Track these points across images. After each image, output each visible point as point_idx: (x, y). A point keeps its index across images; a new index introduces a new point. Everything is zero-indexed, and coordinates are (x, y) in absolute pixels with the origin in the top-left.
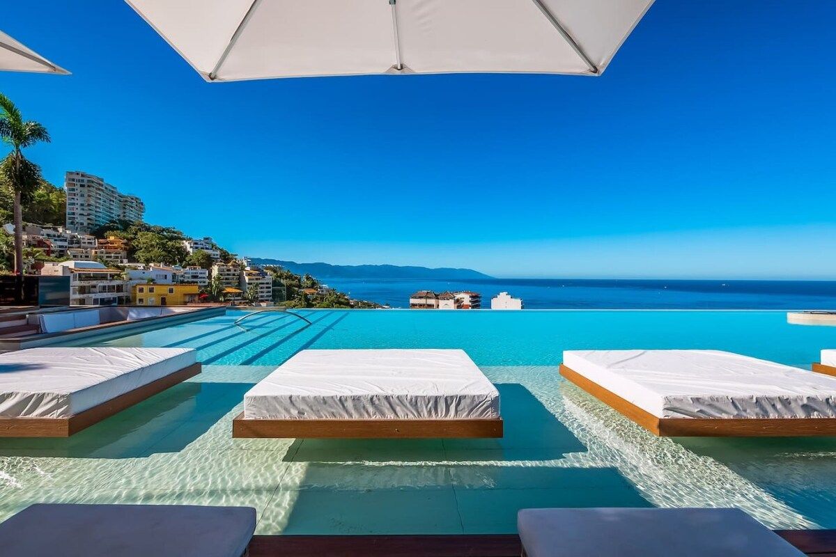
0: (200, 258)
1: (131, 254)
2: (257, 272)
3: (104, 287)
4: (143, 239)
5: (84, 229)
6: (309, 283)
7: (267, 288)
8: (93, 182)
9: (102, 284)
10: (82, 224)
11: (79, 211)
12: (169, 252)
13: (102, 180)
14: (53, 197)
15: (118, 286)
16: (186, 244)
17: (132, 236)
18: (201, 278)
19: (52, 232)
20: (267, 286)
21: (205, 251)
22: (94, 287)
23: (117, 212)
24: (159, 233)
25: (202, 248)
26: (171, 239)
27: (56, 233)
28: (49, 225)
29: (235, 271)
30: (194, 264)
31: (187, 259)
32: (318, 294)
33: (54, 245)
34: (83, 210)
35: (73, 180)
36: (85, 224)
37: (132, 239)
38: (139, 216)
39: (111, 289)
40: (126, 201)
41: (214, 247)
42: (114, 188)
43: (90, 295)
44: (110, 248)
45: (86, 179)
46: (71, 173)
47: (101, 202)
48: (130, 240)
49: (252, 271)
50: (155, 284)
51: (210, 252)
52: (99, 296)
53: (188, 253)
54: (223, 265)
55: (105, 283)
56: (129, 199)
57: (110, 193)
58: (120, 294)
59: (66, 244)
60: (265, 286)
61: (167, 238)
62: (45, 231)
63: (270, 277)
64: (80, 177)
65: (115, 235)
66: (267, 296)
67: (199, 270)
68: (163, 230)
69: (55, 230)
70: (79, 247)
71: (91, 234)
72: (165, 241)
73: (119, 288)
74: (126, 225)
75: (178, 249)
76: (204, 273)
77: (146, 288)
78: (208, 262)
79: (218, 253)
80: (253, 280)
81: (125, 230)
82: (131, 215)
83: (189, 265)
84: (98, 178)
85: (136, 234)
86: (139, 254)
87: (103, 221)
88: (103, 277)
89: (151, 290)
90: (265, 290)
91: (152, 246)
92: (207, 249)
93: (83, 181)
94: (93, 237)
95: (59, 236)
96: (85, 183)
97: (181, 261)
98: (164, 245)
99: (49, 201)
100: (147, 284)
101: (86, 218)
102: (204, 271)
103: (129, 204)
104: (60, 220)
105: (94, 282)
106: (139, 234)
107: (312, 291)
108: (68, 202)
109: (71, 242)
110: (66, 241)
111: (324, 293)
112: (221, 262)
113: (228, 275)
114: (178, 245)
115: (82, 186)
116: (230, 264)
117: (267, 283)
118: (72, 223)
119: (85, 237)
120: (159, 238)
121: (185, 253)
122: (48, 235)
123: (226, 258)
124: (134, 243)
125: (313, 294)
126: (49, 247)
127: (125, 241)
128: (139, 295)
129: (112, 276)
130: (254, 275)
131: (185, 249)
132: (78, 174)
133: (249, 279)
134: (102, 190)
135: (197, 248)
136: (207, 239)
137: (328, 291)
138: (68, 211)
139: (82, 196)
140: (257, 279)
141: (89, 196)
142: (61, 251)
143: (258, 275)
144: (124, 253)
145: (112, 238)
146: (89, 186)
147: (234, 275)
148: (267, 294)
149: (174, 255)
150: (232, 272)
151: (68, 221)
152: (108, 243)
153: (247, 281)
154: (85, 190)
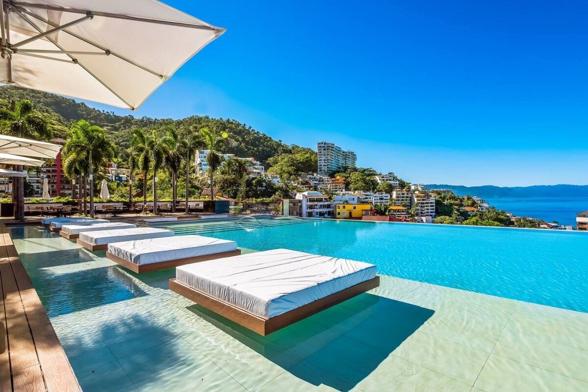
0: (385, 186)
1: (347, 186)
2: (423, 195)
3: (321, 205)
4: (354, 176)
5: (326, 173)
6: (470, 202)
7: (431, 206)
8: (329, 146)
9: (320, 204)
10: (325, 170)
11: (323, 164)
12: (367, 184)
13: (334, 145)
14: (313, 157)
15: (328, 205)
16: (377, 178)
17: (348, 175)
18: (385, 199)
19: (312, 176)
20: (431, 205)
21: (389, 182)
22: (316, 205)
23: (342, 162)
24: (362, 172)
25: (387, 180)
26: (368, 176)
27: (313, 177)
28: (311, 173)
29: (408, 194)
30: (381, 191)
31: (378, 187)
32: (478, 211)
33: (312, 183)
34: (325, 163)
35: (321, 147)
36: (326, 170)
37: (348, 177)
38: (353, 163)
39: (324, 206)
40: (346, 155)
41: (395, 178)
42: (339, 148)
43: (315, 210)
44: (337, 183)
45: (326, 146)
46: (320, 143)
47: (333, 157)
48: (346, 178)
49: (420, 195)
50: (348, 204)
51: (392, 182)
52: (319, 210)
53: (378, 184)
54: (400, 191)
55: (321, 203)
56: (348, 154)
57: (338, 151)
58: (329, 210)
59: (317, 182)
60: (430, 205)
61: (366, 175)
62: (309, 176)
63: (433, 198)
64: (323, 145)
65: (340, 176)
66: (431, 212)
67: (384, 194)
68: (365, 170)
69: (313, 175)
70: (323, 184)
71: (329, 176)
72: (364, 177)
73: (329, 206)
74: (345, 169)
75: (372, 181)
76: (387, 197)
77: (341, 206)
78: (390, 189)
79: (398, 182)
80: (420, 200)
81: (344, 172)
82: (349, 164)
83: (379, 191)
84: (332, 144)
85: (350, 174)
86: (351, 186)
87: (334, 168)
88: (321, 200)
89: (344, 207)
90: (430, 208)
91: (358, 180)
92: (390, 180)
93: (325, 147)
94: (329, 178)
95: (314, 178)
96: (326, 148)
97: (373, 189)
98: (364, 179)
99: (311, 160)
100: (343, 204)
101: (326, 167)
102: (387, 195)
103: (348, 156)
104: (315, 171)
105: (316, 203)
106: (352, 173)
107: (473, 209)
108: (318, 159)
109: (320, 181)
110: (317, 180)
111: (484, 210)
112: (399, 188)
113: (403, 197)
114: (372, 179)
115: (324, 150)
116: (404, 190)
117: (431, 203)
118: (320, 171)
119: (326, 178)
120: (362, 176)
121: (376, 184)
122: (310, 178)
123: (402, 185)
124: (349, 179)
125: (473, 211)
126: (310, 184)
127: (344, 178)
128: (338, 210)
129: (325, 199)
130: (421, 197)
131: (377, 182)
132: (322, 143)
133: (418, 200)
134: (334, 150)
135: (383, 180)
136: (391, 173)
137: (487, 209)
138: (319, 164)
139: (325, 155)
140: (423, 200)
141: (328, 154)
142: (315, 186)
143: (425, 196)
144: (344, 186)
145: (338, 177)
146: (327, 149)
147: (407, 197)
148: (432, 211)
149: (371, 186)
150: (405, 195)
151: (319, 170)
152: (336, 180)
153: (416, 201)
154: (326, 151)
